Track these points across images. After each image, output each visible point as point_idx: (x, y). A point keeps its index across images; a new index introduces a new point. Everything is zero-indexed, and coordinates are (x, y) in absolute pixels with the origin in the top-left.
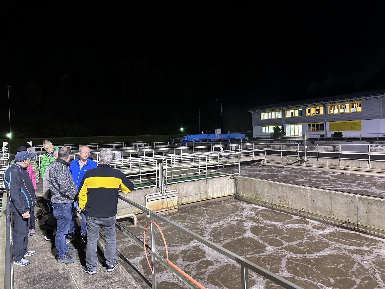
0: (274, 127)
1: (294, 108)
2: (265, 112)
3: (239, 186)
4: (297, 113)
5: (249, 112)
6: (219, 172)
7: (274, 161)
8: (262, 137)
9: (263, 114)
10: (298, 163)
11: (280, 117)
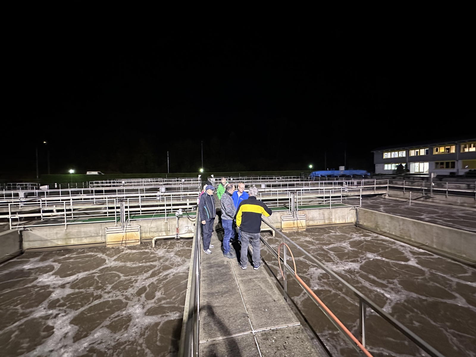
0: (397, 165)
1: (420, 148)
2: (388, 152)
3: (360, 216)
4: (423, 152)
5: (371, 152)
6: (341, 203)
7: (396, 196)
8: (384, 173)
9: (385, 153)
10: (422, 199)
11: (404, 155)
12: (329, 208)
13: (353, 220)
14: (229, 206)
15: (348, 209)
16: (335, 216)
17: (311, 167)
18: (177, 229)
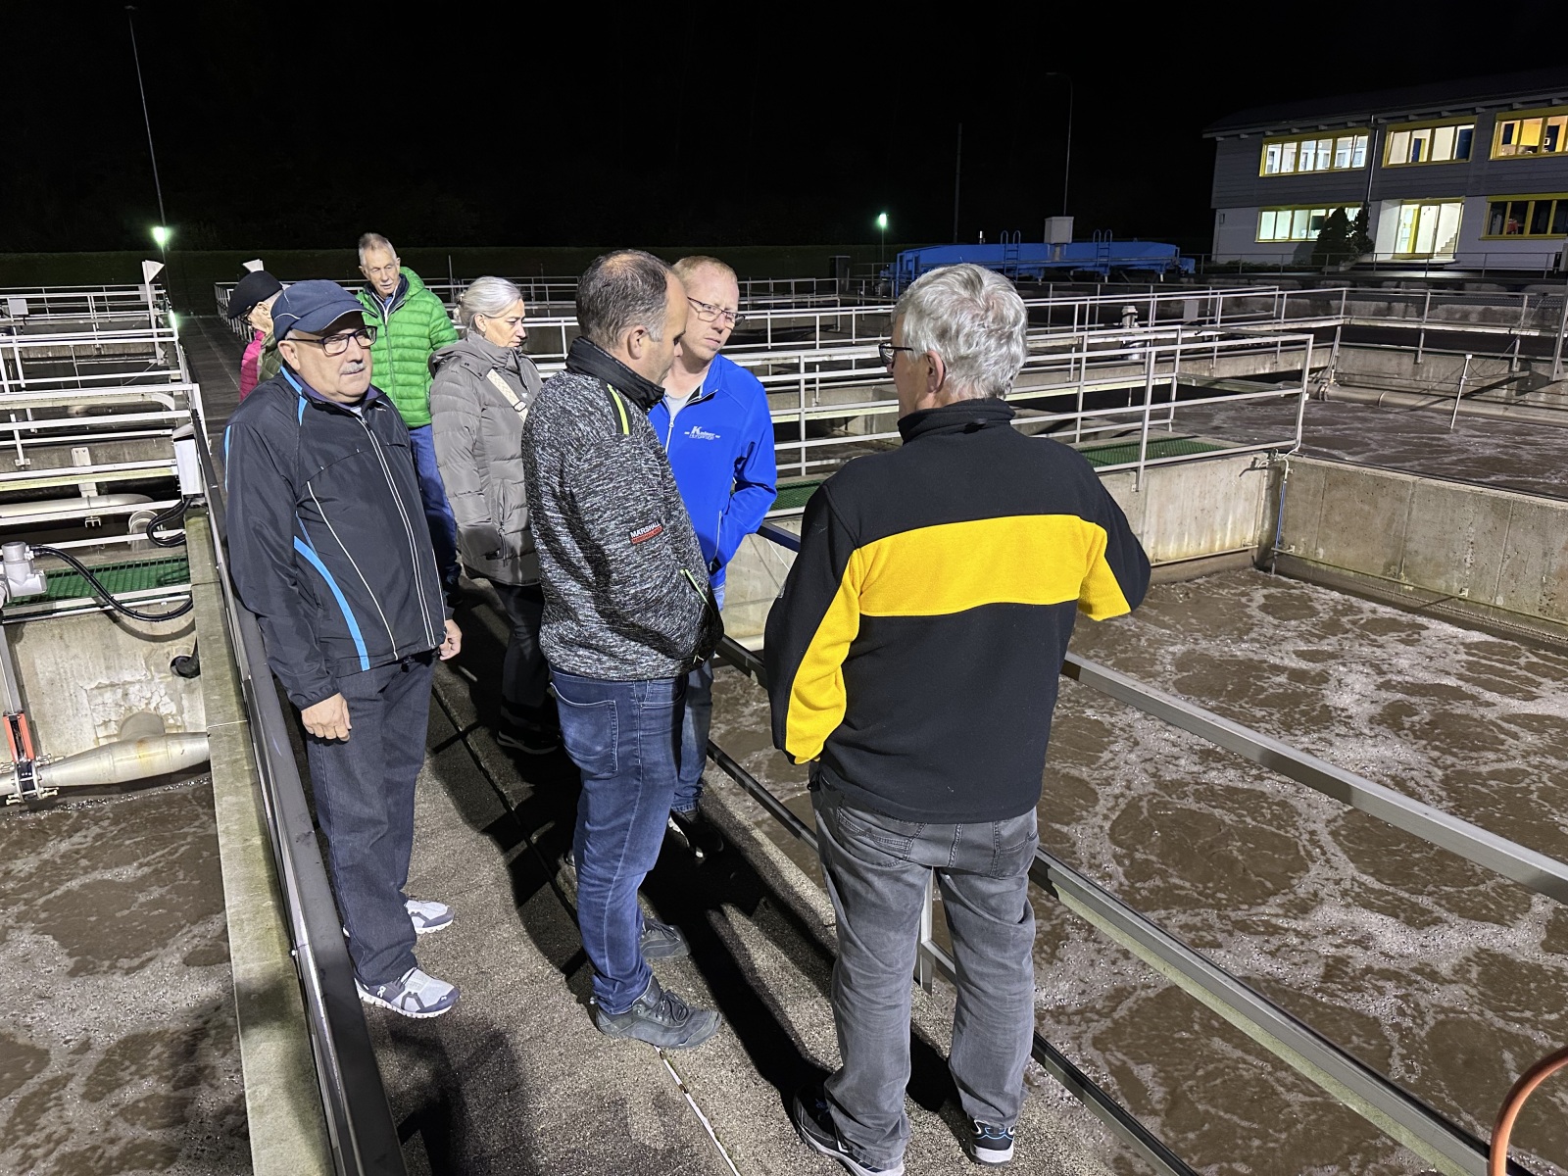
0: (1322, 213)
1: (1435, 121)
2: (1282, 137)
3: (1296, 507)
4: (1443, 144)
5: (1205, 136)
6: (1171, 433)
7: (1375, 380)
8: (1256, 261)
9: (1271, 148)
10: (1503, 393)
11: (1361, 162)
12: (1136, 469)
13: (1249, 537)
14: (648, 529)
15: (1235, 467)
16: (1159, 517)
17: (882, 221)
18: (14, 724)
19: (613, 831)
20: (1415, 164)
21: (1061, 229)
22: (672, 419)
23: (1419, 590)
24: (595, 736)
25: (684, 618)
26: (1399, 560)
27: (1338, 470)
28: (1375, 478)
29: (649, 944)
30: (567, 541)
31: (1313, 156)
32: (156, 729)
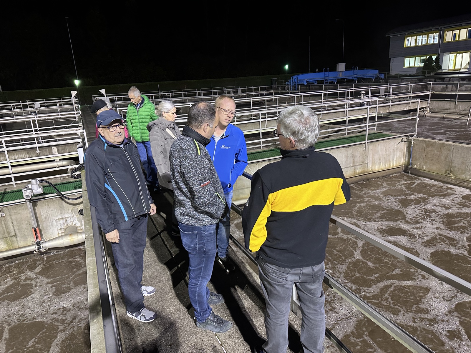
0: (425, 58)
2: (411, 35)
3: (416, 153)
5: (386, 36)
6: (376, 131)
7: (442, 110)
8: (404, 73)
9: (407, 39)
11: (436, 41)
12: (365, 143)
13: (401, 163)
14: (206, 182)
15: (396, 141)
16: (372, 158)
17: (287, 67)
18: (35, 230)
19: (198, 270)
20: (454, 41)
21: (341, 67)
22: (216, 143)
23: (456, 179)
24: (191, 242)
25: (217, 208)
26: (450, 169)
27: (429, 141)
28: (441, 144)
29: (212, 300)
30: (182, 185)
31: (421, 40)
32: (74, 231)
